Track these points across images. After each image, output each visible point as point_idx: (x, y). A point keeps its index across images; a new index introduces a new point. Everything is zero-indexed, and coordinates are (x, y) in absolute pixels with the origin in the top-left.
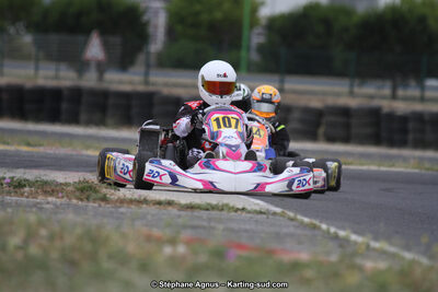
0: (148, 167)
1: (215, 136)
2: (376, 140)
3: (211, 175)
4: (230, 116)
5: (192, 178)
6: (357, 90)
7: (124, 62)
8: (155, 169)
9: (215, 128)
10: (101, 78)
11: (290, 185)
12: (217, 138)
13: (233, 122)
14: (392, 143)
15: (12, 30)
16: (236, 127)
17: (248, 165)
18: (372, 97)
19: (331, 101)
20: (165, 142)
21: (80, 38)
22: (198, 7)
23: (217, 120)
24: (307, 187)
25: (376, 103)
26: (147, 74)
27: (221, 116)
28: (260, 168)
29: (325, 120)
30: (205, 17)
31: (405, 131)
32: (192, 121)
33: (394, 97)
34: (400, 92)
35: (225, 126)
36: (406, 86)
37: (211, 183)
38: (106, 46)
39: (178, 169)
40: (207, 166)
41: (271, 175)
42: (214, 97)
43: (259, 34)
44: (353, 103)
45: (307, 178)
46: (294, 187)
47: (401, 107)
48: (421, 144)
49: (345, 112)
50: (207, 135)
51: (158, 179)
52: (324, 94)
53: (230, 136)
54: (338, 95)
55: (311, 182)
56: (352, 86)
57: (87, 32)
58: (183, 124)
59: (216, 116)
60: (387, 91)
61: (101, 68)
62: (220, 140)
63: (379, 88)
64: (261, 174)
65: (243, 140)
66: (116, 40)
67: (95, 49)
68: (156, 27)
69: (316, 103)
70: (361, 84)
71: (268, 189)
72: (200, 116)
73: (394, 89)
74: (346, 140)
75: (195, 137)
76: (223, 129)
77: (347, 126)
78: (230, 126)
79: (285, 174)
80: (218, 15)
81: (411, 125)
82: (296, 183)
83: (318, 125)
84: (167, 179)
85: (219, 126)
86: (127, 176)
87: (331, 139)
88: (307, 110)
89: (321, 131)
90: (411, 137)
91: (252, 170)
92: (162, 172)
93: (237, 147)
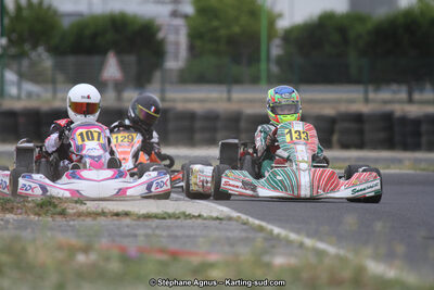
0: (21, 181)
1: (80, 148)
2: (390, 144)
3: (77, 185)
4: (92, 130)
5: (61, 188)
6: (372, 95)
7: (141, 79)
8: (28, 183)
9: (79, 142)
10: (119, 98)
11: (149, 187)
12: (82, 150)
13: (96, 135)
14: (406, 147)
15: (33, 55)
16: (99, 140)
17: (110, 173)
18: (385, 102)
19: (343, 108)
20: (39, 157)
21: (96, 59)
22: (215, 23)
23: (81, 134)
24: (165, 188)
25: (388, 108)
26: (163, 91)
27: (84, 131)
28: (121, 175)
29: (338, 127)
30: (223, 32)
31: (418, 134)
32: (60, 137)
33: (410, 101)
34: (417, 96)
35: (88, 139)
36: (422, 90)
37: (78, 191)
38: (122, 65)
39: (47, 181)
40: (73, 176)
41: (132, 180)
42: (79, 116)
43: (277, 46)
44: (365, 109)
45: (164, 180)
46: (153, 189)
47: (414, 111)
49: (358, 118)
50: (73, 148)
51: (30, 192)
52: (338, 101)
53: (92, 148)
54: (352, 101)
55: (168, 183)
56: (366, 92)
57: (103, 52)
58: (52, 140)
59: (80, 131)
60: (403, 95)
61: (119, 87)
62: (84, 152)
63: (394, 92)
64: (122, 179)
65: (106, 151)
66: (131, 59)
67: (112, 69)
68: (177, 44)
69: (329, 111)
70: (377, 89)
71: (129, 193)
72: (67, 132)
73: (410, 93)
74: (360, 146)
75: (64, 150)
76: (87, 142)
77: (361, 132)
78: (93, 139)
79: (145, 178)
80: (236, 29)
81: (424, 128)
82: (154, 185)
83: (331, 132)
84: (38, 191)
85: (83, 140)
86: (6, 191)
87: (345, 146)
89: (335, 138)
90: (424, 140)
91: (113, 178)
92: (33, 185)
93: (99, 157)
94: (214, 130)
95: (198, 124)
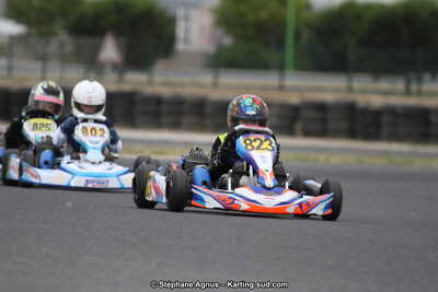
25: (350, 98)
44: (328, 98)
47: (377, 101)
48: (395, 137)
49: (322, 107)
69: (294, 99)
77: (324, 121)
81: (385, 119)
83: (295, 120)
87: (307, 134)
88: (285, 107)
89: (299, 126)
90: (385, 130)
94: (179, 114)
95: (165, 108)
